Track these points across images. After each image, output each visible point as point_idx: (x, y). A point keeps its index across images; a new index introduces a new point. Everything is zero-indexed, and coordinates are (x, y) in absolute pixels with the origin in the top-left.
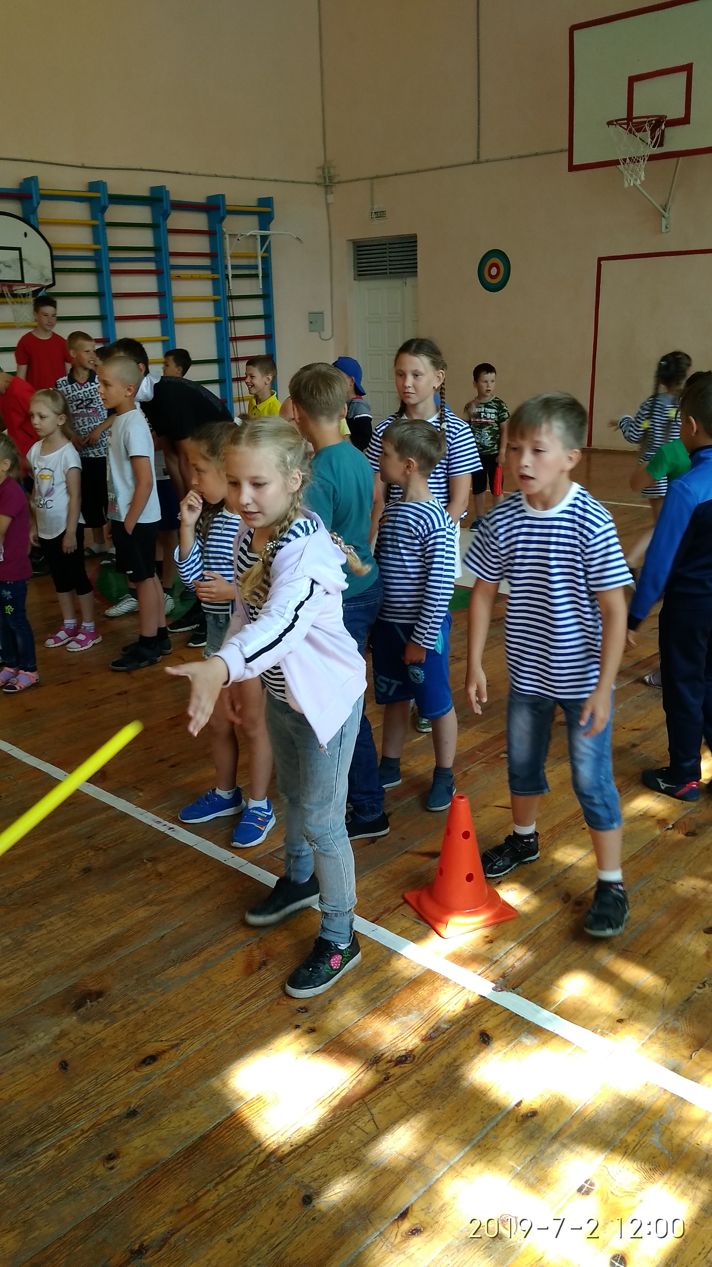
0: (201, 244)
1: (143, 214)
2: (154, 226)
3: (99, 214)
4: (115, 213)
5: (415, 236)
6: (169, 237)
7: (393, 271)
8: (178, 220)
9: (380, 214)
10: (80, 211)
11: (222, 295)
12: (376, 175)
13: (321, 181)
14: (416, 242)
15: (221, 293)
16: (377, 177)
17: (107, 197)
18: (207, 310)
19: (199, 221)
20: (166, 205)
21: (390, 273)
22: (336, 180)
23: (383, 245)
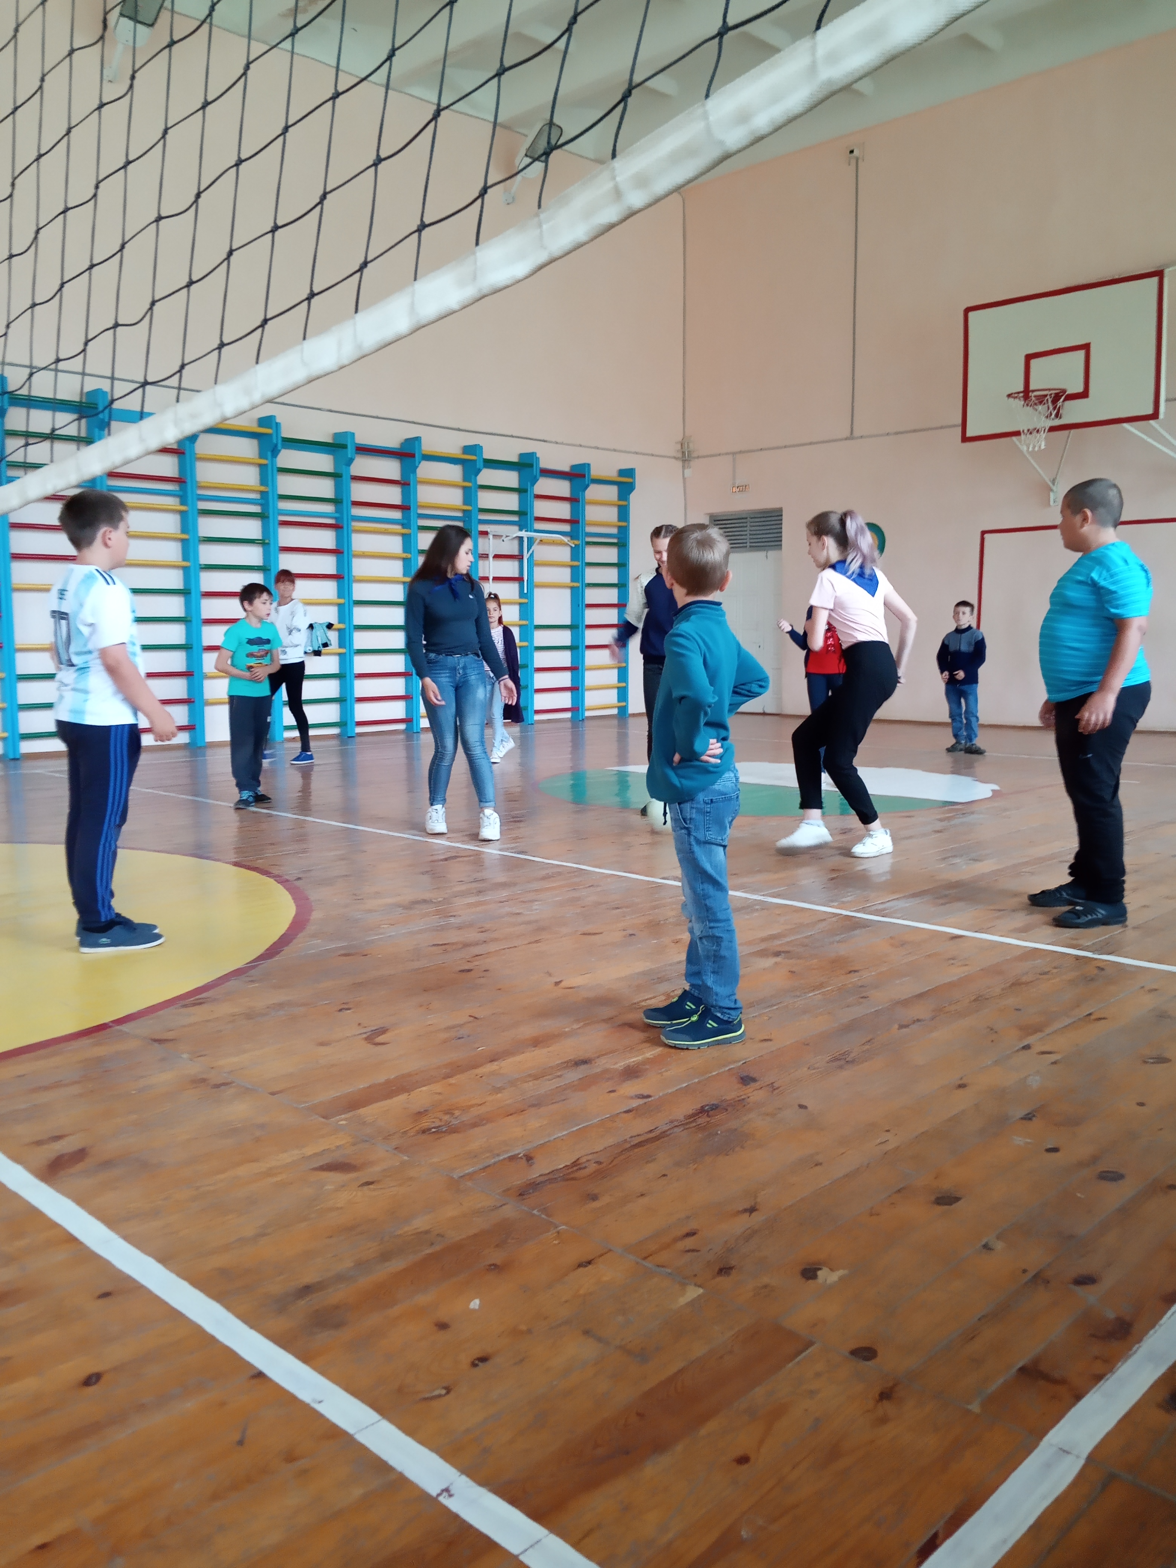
0: (563, 510)
1: (511, 478)
2: (521, 491)
3: (473, 477)
4: (487, 476)
5: (780, 510)
6: (535, 502)
7: (754, 544)
8: (544, 486)
9: (743, 488)
10: (454, 472)
11: (581, 562)
12: (739, 450)
13: (680, 455)
14: (782, 515)
15: (581, 560)
16: (741, 452)
17: (482, 460)
18: (564, 575)
19: (562, 488)
20: (535, 471)
21: (750, 546)
22: (695, 455)
23: (743, 518)
